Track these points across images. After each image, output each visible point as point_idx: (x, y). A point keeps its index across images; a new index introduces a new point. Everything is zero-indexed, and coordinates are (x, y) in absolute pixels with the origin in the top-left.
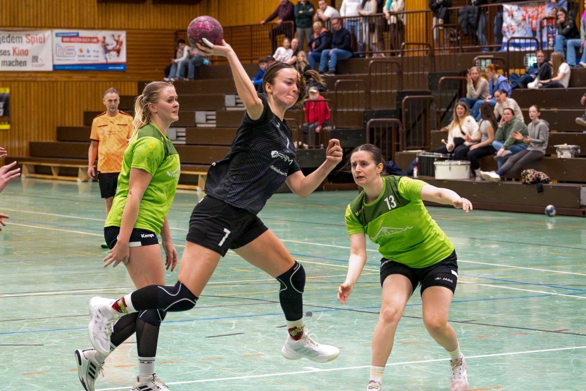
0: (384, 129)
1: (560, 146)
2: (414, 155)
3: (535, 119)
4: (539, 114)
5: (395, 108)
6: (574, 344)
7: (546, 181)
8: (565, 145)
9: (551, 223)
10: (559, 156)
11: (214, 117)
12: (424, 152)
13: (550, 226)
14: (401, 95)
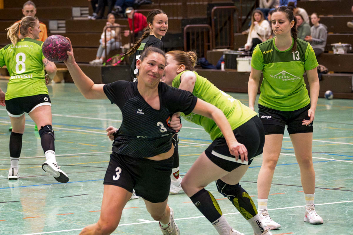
0: (198, 33)
1: (336, 45)
2: (222, 53)
3: (316, 24)
4: (319, 19)
5: (206, 17)
6: (348, 198)
7: (325, 72)
8: (340, 44)
9: (330, 104)
10: (335, 52)
11: (64, 25)
12: (229, 50)
13: (328, 107)
14: (211, 6)
